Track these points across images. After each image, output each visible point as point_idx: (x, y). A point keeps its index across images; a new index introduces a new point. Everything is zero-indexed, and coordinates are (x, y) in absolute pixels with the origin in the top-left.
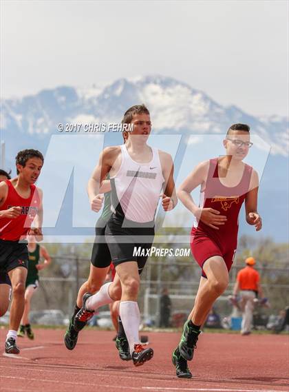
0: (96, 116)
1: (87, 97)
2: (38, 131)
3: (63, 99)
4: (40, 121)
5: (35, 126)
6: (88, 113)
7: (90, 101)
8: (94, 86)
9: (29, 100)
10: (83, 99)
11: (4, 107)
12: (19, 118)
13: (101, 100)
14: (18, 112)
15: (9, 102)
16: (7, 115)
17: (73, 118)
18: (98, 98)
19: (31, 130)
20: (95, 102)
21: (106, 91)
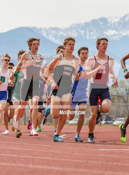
0: (117, 31)
1: (113, 22)
2: (91, 38)
3: (102, 23)
4: (92, 33)
5: (89, 36)
6: (113, 29)
7: (114, 24)
8: (116, 17)
9: (87, 24)
10: (111, 23)
11: (76, 27)
12: (82, 32)
13: (119, 23)
14: (82, 30)
15: (78, 25)
16: (77, 31)
17: (107, 31)
18: (117, 23)
19: (88, 37)
20: (116, 24)
21: (121, 19)
